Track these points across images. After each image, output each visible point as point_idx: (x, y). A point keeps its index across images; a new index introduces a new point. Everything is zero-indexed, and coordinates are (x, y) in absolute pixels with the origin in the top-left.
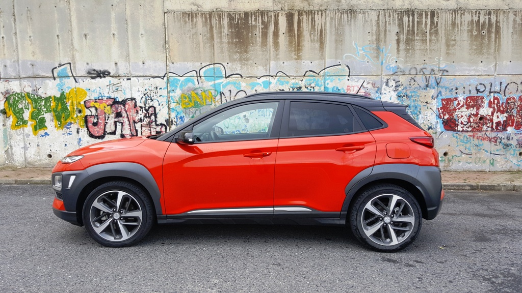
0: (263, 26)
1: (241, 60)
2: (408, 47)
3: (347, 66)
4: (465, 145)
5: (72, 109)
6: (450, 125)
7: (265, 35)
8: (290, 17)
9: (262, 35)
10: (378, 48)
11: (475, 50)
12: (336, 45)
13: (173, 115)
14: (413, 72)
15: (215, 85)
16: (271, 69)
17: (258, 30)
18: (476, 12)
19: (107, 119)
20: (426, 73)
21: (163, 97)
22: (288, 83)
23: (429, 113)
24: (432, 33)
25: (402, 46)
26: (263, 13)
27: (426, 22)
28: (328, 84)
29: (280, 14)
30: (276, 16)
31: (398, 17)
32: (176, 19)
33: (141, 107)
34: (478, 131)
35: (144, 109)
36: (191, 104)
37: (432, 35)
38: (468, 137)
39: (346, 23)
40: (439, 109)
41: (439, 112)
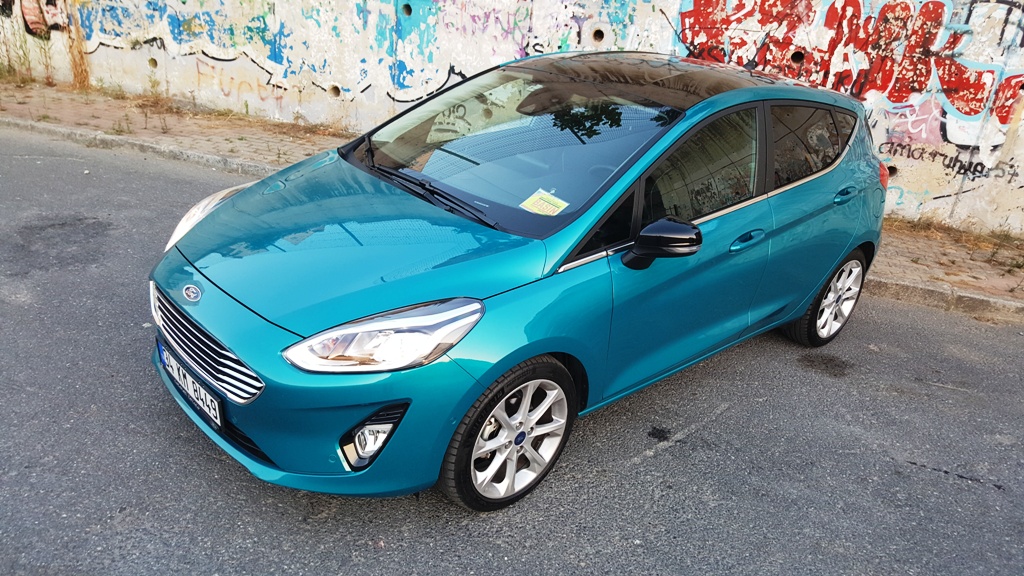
23: (655, 23)
40: (683, 15)
41: (683, 24)
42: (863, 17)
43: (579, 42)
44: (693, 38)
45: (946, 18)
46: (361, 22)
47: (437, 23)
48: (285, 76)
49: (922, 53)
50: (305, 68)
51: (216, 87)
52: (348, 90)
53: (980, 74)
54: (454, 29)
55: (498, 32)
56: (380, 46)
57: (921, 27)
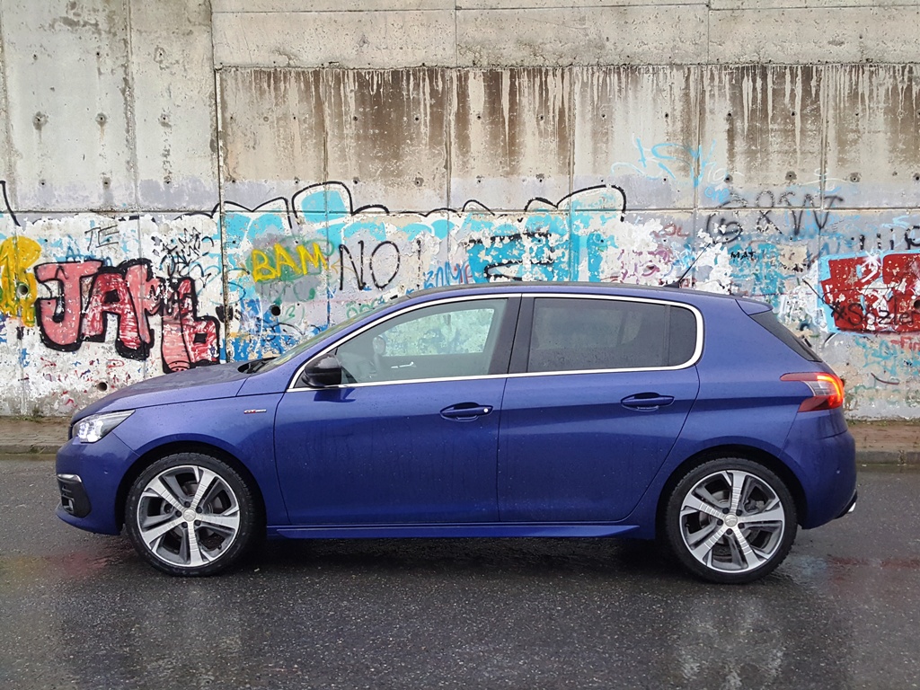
0: (433, 101)
1: (385, 174)
2: (753, 148)
3: (619, 189)
4: (883, 363)
5: (7, 285)
6: (849, 317)
7: (437, 120)
8: (493, 80)
9: (431, 121)
10: (687, 149)
11: (902, 151)
12: (595, 143)
13: (234, 297)
14: (765, 202)
15: (327, 228)
16: (452, 194)
17: (422, 110)
18: (904, 68)
19: (85, 305)
20: (793, 205)
21: (212, 256)
22: (490, 225)
23: (802, 290)
24: (806, 115)
25: (740, 145)
26: (432, 73)
27: (792, 90)
28: (578, 227)
29: (471, 75)
30: (463, 80)
31: (731, 80)
32: (240, 85)
33: (162, 280)
34: (910, 331)
35: (167, 284)
36: (273, 271)
37: (807, 120)
38: (890, 344)
39: (616, 93)
40: (824, 283)
41: (825, 290)
44: (834, 299)
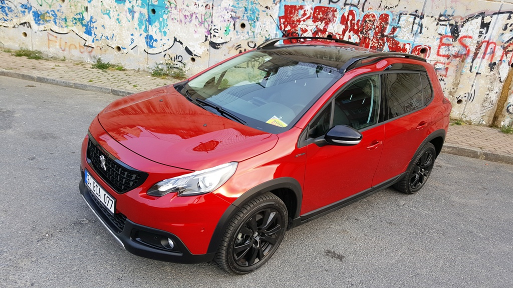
23: (268, 21)
40: (280, 18)
41: (280, 22)
42: (356, 20)
43: (234, 29)
44: (285, 28)
45: (390, 21)
46: (131, 17)
47: (168, 18)
48: (93, 42)
49: (381, 36)
50: (103, 38)
51: (58, 47)
52: (125, 48)
53: (405, 45)
54: (176, 21)
55: (197, 23)
56: (140, 28)
57: (380, 25)
